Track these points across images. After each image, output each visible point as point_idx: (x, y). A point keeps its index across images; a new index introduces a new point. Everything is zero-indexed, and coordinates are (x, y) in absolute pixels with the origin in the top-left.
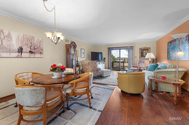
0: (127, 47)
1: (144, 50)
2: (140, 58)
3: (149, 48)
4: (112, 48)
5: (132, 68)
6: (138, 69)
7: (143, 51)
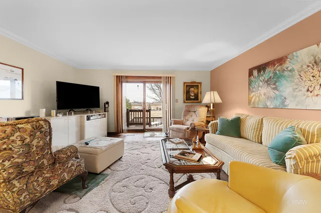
0: (160, 78)
1: (192, 86)
2: (184, 102)
3: (199, 83)
4: (127, 77)
5: (173, 126)
6: (188, 128)
7: (189, 89)
